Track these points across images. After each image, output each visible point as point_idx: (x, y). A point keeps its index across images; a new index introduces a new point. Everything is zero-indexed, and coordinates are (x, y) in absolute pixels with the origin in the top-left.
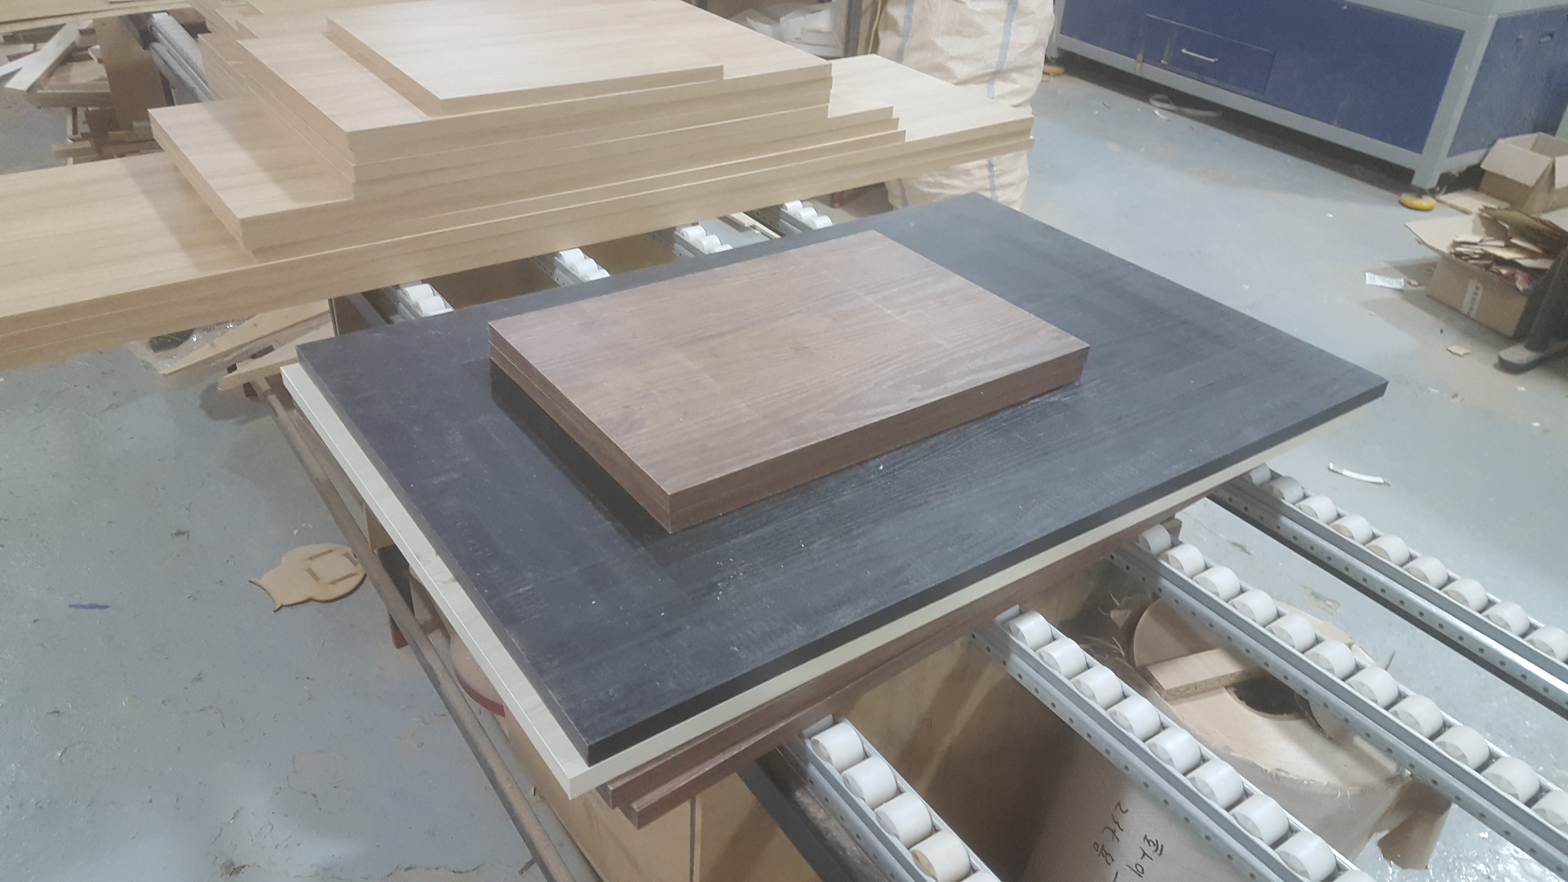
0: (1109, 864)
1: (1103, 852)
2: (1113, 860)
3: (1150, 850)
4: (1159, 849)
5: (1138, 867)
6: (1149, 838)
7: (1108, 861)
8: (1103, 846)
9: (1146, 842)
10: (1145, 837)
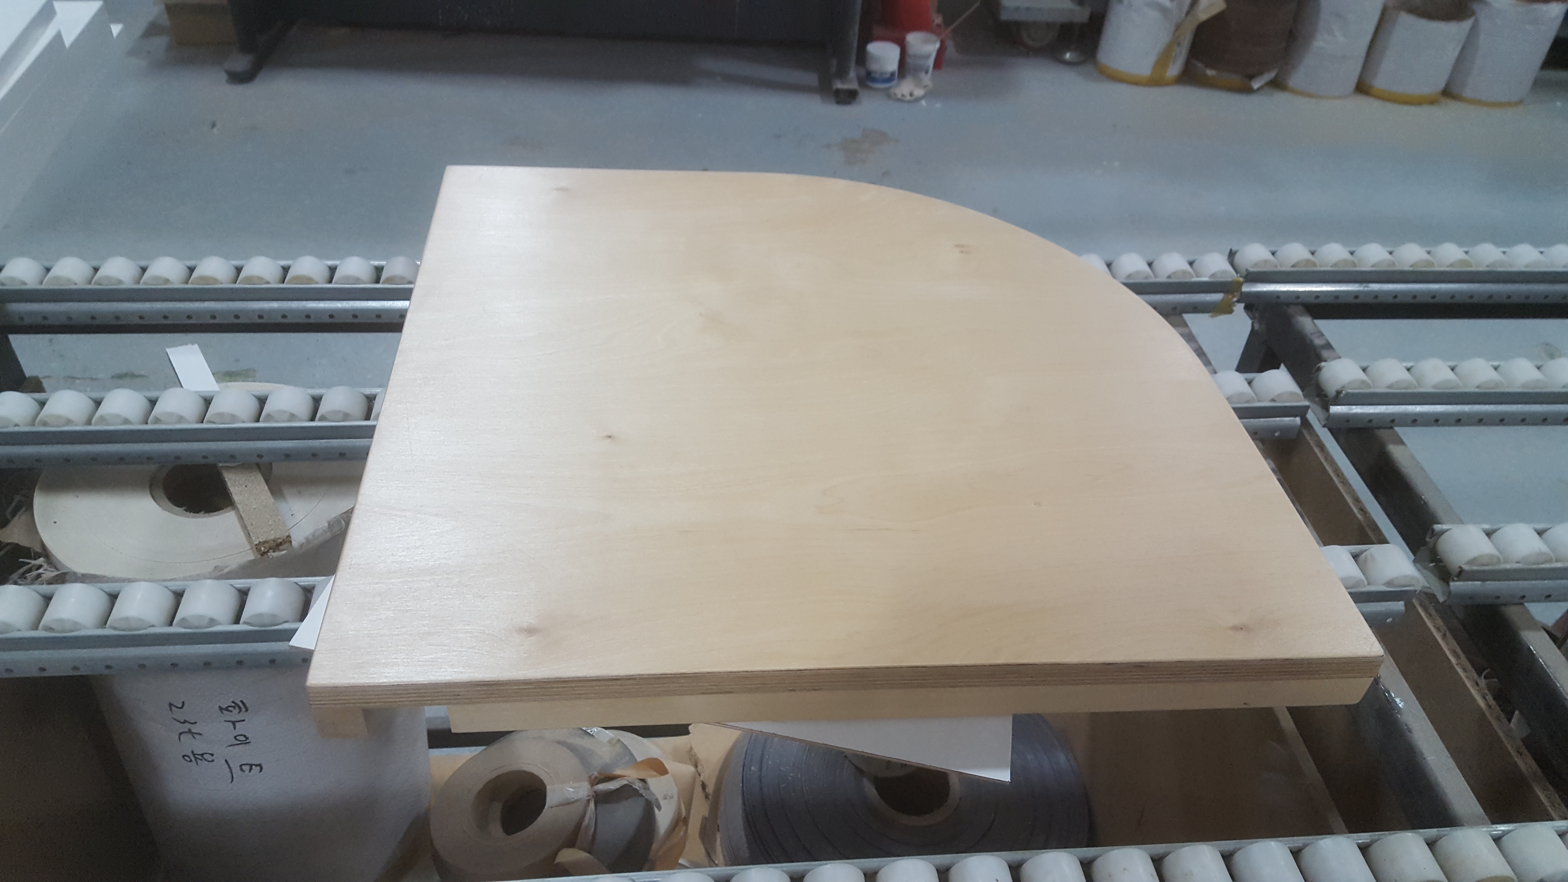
0: (213, 761)
1: (197, 756)
2: (212, 755)
3: (234, 715)
4: (242, 707)
5: (237, 738)
6: (224, 706)
7: (210, 760)
8: (193, 752)
9: (225, 712)
10: (221, 709)
